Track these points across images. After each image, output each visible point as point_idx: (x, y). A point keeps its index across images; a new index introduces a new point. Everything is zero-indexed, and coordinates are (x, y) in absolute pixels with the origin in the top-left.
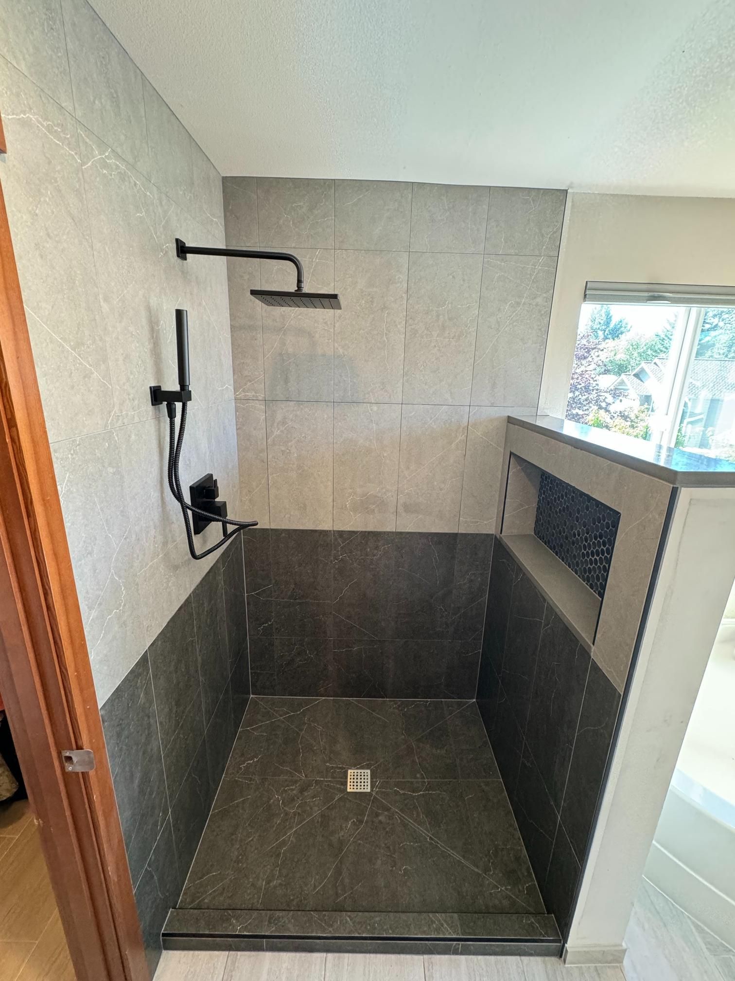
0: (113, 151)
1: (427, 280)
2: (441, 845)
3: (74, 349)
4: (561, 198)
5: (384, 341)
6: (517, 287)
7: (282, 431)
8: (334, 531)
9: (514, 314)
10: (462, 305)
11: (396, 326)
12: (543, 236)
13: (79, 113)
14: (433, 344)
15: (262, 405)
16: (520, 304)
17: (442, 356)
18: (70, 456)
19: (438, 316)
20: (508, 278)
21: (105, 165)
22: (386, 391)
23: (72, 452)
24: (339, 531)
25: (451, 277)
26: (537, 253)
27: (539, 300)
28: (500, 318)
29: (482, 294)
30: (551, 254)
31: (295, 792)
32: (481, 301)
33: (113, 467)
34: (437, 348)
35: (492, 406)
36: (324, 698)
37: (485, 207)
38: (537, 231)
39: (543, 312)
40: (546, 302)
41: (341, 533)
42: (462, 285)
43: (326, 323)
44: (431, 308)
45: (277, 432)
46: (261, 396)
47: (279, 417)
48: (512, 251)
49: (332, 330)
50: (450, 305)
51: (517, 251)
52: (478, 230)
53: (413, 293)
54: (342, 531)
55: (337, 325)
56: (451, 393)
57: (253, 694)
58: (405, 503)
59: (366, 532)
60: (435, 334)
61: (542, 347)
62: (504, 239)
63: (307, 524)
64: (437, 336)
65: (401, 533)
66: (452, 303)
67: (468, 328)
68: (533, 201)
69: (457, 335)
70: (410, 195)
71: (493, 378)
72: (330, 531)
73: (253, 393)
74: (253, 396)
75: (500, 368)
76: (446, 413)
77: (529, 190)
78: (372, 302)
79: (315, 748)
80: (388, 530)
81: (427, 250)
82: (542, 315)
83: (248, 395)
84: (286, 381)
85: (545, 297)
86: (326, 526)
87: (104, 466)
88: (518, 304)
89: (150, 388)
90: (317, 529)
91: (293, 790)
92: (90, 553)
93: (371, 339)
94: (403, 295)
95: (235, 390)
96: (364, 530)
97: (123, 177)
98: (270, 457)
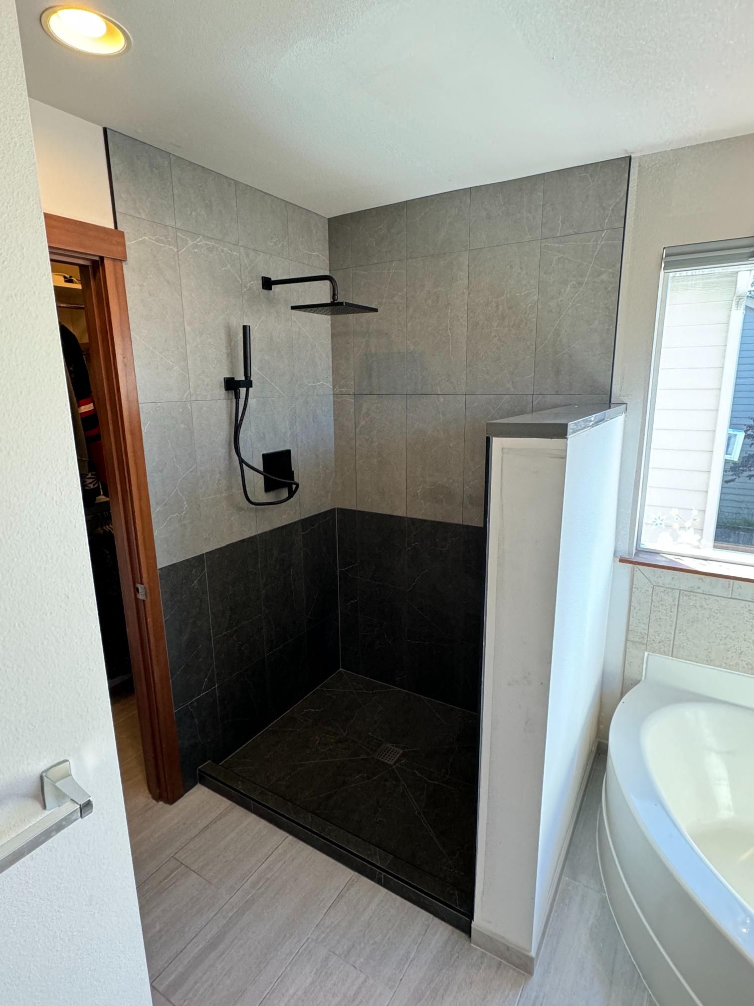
0: (204, 236)
1: (486, 273)
2: (424, 821)
3: (161, 353)
4: (623, 166)
5: (449, 336)
6: (578, 266)
7: (366, 422)
8: (407, 518)
9: (577, 295)
10: (520, 293)
11: (459, 320)
12: (604, 209)
13: (178, 225)
14: (493, 334)
15: (352, 399)
16: (583, 284)
17: (502, 346)
18: (152, 412)
19: (497, 306)
20: (568, 259)
21: (196, 246)
22: (451, 383)
23: (154, 410)
24: (411, 519)
25: (509, 267)
26: (599, 228)
27: (604, 277)
28: (561, 301)
29: (541, 279)
30: (616, 225)
31: (332, 740)
32: (540, 286)
33: (185, 424)
34: (497, 338)
35: (557, 394)
36: (399, 689)
37: (541, 194)
38: (598, 205)
39: (609, 289)
40: (613, 277)
41: (413, 521)
42: (520, 273)
43: (400, 324)
44: (490, 300)
45: (363, 423)
46: (352, 391)
47: (364, 410)
48: (571, 231)
49: (405, 330)
50: (508, 295)
51: (576, 230)
52: (534, 217)
53: (473, 287)
54: (414, 519)
55: (409, 325)
56: (513, 383)
57: (342, 668)
58: (470, 495)
59: (435, 522)
60: (495, 324)
61: (611, 327)
62: (561, 221)
63: (384, 509)
64: (497, 326)
65: (467, 526)
66: (510, 292)
67: (528, 316)
68: (591, 176)
69: (516, 323)
70: (468, 200)
71: (557, 365)
72: (404, 517)
73: (346, 389)
74: (346, 391)
75: (564, 354)
76: (509, 402)
77: (585, 167)
78: (437, 301)
79: (367, 720)
80: (456, 522)
81: (485, 246)
82: (608, 292)
83: (342, 391)
84: (370, 377)
85: (611, 273)
86: (400, 512)
87: (177, 423)
88: (580, 284)
89: (224, 378)
90: (394, 514)
91: (332, 739)
92: (161, 471)
93: (437, 334)
94: (465, 291)
95: (334, 387)
96: (433, 519)
97: (210, 249)
98: (357, 444)
